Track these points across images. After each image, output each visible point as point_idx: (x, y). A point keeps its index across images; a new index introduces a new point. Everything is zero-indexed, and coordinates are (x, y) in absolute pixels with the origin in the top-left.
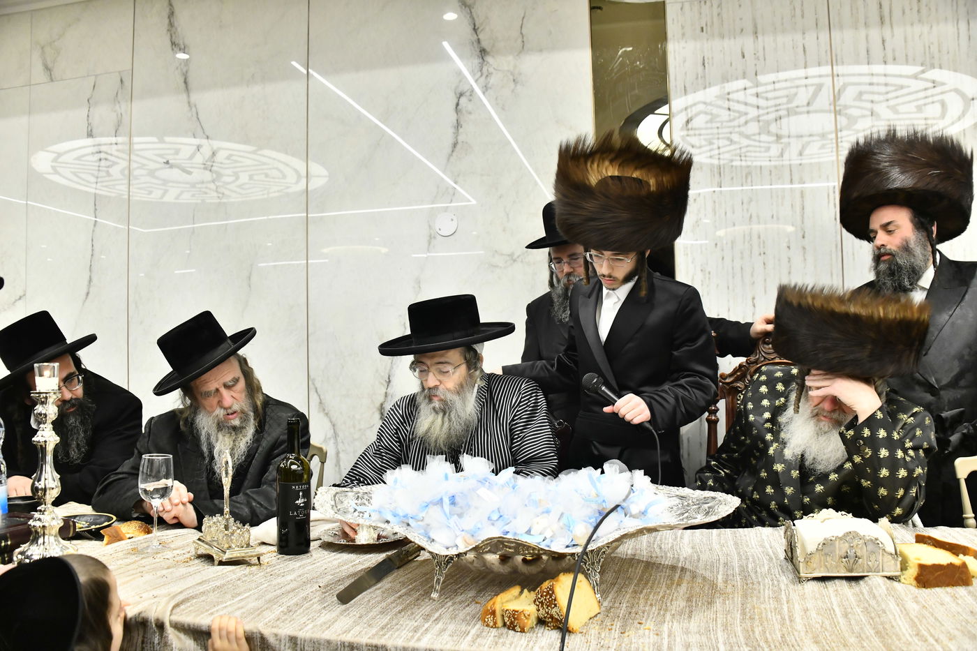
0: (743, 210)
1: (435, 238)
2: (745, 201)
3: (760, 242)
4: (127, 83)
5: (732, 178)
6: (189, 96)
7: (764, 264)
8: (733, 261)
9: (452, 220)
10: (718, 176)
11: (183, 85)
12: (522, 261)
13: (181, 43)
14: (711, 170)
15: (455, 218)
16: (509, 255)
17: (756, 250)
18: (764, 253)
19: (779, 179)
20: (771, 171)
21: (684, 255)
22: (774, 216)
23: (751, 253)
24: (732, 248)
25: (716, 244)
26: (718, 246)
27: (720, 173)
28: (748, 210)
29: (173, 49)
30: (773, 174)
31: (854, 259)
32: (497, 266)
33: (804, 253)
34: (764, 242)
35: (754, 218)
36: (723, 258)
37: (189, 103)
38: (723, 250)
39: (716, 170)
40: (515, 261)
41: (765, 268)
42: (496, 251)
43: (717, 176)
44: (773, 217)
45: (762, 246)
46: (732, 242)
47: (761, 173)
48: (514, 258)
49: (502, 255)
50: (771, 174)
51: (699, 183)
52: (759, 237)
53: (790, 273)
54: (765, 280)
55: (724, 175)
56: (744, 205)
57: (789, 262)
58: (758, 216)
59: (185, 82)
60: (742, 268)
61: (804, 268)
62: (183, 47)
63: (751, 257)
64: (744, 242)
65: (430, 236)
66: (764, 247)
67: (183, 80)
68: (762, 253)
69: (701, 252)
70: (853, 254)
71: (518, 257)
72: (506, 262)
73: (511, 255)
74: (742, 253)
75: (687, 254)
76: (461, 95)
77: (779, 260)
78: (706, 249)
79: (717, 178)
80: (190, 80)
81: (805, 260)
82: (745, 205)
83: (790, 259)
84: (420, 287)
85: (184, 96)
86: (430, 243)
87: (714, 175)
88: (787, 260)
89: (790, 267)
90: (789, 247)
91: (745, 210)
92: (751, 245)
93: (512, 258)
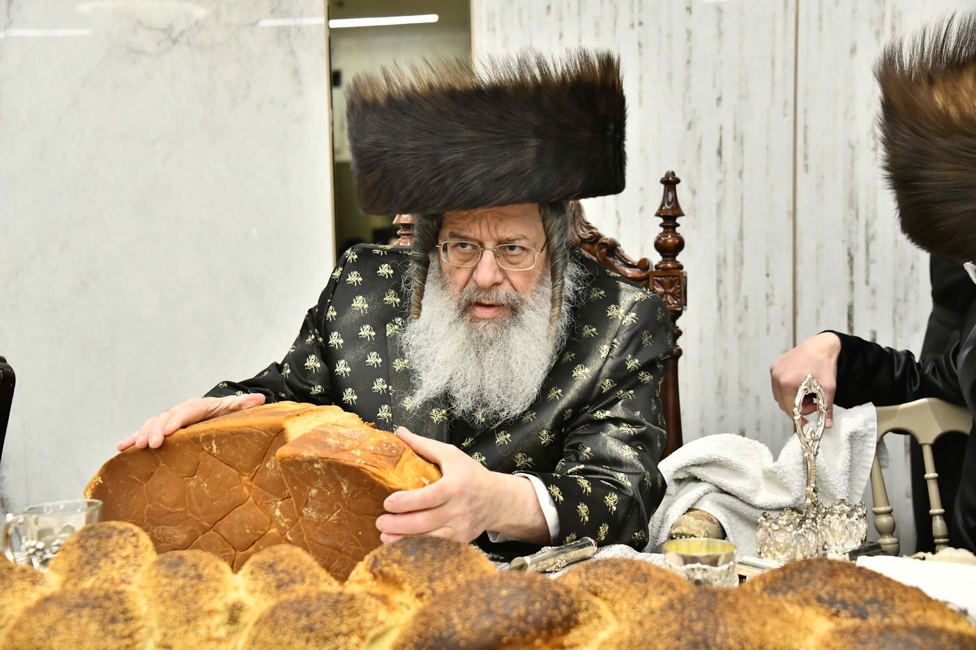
7: (640, 45)
12: (189, 44)
16: (163, 30)
17: (624, 16)
18: (641, 24)
21: (489, 30)
23: (615, 23)
24: (579, 14)
25: (549, 8)
26: (553, 11)
31: (820, 28)
32: (142, 53)
33: (720, 20)
36: (561, 35)
38: (561, 19)
40: (175, 41)
41: (641, 54)
42: (139, 22)
45: (636, 9)
48: (175, 34)
49: (150, 28)
53: (689, 62)
54: (641, 79)
57: (689, 39)
61: (719, 51)
63: (615, 32)
66: (640, 11)
69: (521, 24)
70: (820, 18)
71: (182, 34)
72: (159, 44)
73: (168, 30)
75: (494, 29)
77: (669, 37)
78: (530, 17)
81: (721, 33)
83: (689, 32)
88: (684, 36)
89: (690, 50)
92: (615, 7)
93: (170, 36)
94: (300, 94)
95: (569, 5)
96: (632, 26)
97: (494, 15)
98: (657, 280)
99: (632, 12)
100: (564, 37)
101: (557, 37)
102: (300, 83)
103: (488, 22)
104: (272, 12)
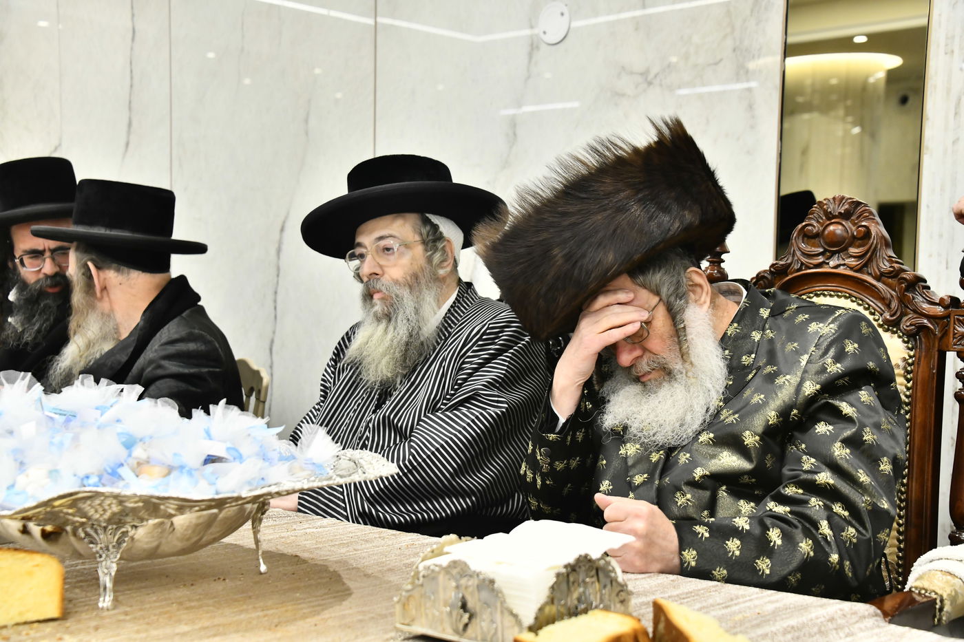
1: (538, 48)
9: (562, 14)
12: (661, 85)
15: (566, 11)
16: (642, 74)
21: (946, 53)
32: (623, 95)
40: (650, 83)
42: (623, 68)
48: (649, 79)
49: (632, 73)
65: (532, 45)
71: (656, 76)
72: (636, 87)
73: (644, 74)
75: (953, 52)
84: (515, 134)
86: (530, 55)
93: (646, 79)
94: (752, 127)
97: (953, 37)
98: (958, 319)
102: (753, 117)
103: (946, 45)
104: (734, 50)
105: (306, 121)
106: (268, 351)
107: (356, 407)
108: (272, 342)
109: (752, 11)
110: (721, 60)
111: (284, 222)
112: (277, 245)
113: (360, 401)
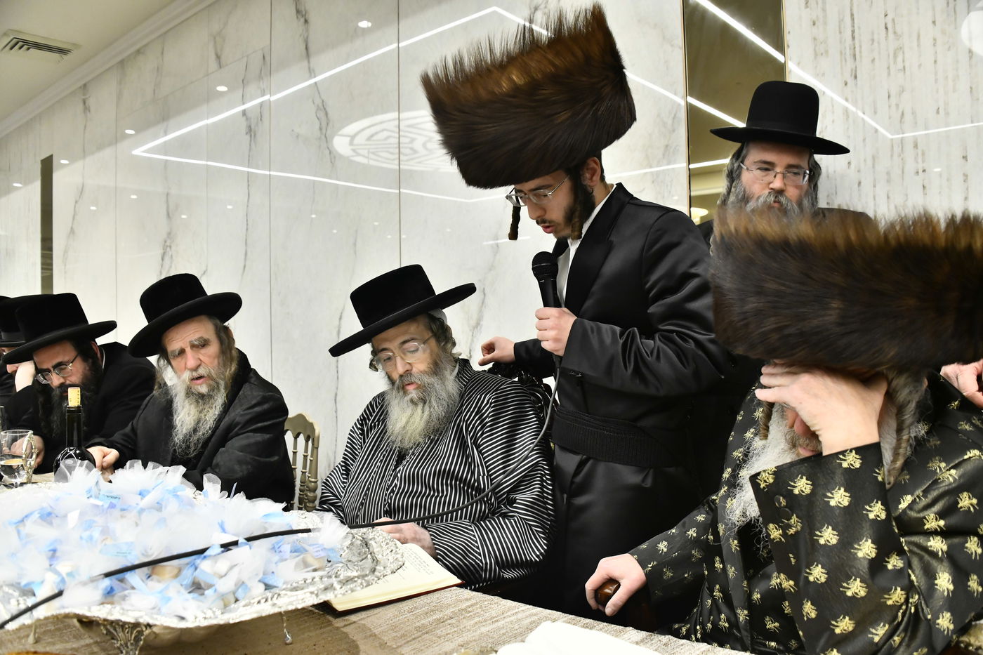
0: (890, 106)
2: (893, 93)
3: (917, 154)
4: (267, 58)
5: (873, 60)
6: (309, 62)
8: (875, 186)
10: (853, 60)
11: (305, 51)
13: (303, 9)
14: (841, 53)
17: (910, 166)
18: (924, 171)
19: (949, 49)
20: (935, 40)
22: (941, 111)
23: (903, 172)
24: (874, 167)
25: (849, 163)
26: (853, 166)
27: (855, 55)
28: (897, 105)
29: (297, 17)
30: (939, 42)
34: (923, 154)
35: (908, 117)
37: (309, 68)
39: (848, 52)
43: (850, 60)
44: (938, 112)
45: (920, 160)
46: (874, 158)
47: (919, 45)
50: (934, 45)
51: (823, 74)
52: (916, 146)
53: (966, 197)
55: (861, 57)
56: (892, 98)
57: (965, 181)
58: (914, 113)
59: (307, 48)
60: (888, 197)
62: (304, 13)
63: (903, 179)
64: (892, 156)
66: (923, 162)
67: (304, 47)
68: (920, 171)
74: (888, 173)
76: (536, 9)
79: (850, 64)
80: (310, 45)
82: (893, 100)
83: (966, 175)
85: (306, 63)
87: (846, 61)
88: (962, 178)
89: (967, 189)
90: (965, 158)
91: (894, 108)
92: (902, 159)
95: (865, 160)
96: (918, 172)
99: (917, 162)
100: (862, 184)
101: (857, 185)
104: (653, 182)
105: (355, 244)
106: (334, 401)
107: (381, 458)
108: (336, 395)
109: (664, 155)
110: (644, 189)
111: (342, 313)
112: (337, 329)
113: (385, 453)
